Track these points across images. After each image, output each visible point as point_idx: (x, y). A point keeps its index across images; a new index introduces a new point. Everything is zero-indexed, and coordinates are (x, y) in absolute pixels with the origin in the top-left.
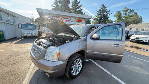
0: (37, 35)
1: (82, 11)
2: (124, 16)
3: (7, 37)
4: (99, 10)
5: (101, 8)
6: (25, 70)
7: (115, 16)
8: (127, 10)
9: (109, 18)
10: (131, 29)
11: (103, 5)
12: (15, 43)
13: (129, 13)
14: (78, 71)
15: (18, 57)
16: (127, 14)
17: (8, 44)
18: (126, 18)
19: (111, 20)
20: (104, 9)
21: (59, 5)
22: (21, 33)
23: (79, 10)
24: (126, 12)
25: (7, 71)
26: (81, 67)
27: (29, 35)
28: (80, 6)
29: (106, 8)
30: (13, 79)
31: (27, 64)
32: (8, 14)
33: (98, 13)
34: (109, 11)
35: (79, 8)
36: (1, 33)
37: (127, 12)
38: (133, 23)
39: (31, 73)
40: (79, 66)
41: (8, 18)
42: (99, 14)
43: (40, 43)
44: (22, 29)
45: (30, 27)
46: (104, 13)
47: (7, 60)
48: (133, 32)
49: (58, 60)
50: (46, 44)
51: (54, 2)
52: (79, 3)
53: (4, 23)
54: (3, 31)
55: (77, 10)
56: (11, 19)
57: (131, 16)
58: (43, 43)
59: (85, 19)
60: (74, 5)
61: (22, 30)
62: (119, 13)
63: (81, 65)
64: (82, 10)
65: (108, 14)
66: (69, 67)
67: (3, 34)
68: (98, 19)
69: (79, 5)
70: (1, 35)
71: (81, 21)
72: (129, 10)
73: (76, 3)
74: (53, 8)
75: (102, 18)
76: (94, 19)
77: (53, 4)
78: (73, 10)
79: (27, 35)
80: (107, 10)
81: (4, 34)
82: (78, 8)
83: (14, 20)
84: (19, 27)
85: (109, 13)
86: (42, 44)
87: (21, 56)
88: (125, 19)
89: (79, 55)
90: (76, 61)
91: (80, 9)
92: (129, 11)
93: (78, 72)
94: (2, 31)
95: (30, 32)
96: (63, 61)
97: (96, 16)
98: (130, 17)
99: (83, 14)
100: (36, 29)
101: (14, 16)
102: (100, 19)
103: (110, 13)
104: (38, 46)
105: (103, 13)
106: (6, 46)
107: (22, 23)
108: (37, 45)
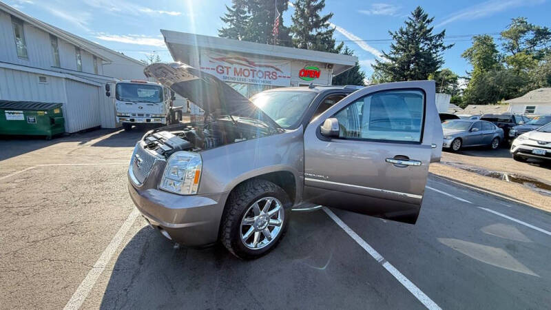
0: (164, 121)
1: (333, 38)
2: (510, 54)
3: (73, 124)
4: (402, 33)
5: (410, 25)
6: (111, 223)
7: (469, 55)
8: (523, 32)
9: (441, 62)
10: (530, 110)
11: (418, 14)
12: (95, 145)
13: (533, 43)
14: (270, 239)
15: (97, 186)
16: (522, 47)
17: (73, 145)
18: (514, 61)
19: (448, 73)
20: (422, 27)
21: (247, 14)
22: (116, 112)
23: (319, 34)
24: (517, 38)
25: (64, 221)
26: (278, 225)
27: (138, 120)
28: (326, 19)
29: (428, 22)
30: (77, 244)
31: (119, 208)
32: (78, 49)
33: (395, 43)
34: (441, 35)
35: (319, 27)
36: (57, 111)
37: (522, 40)
38: (545, 86)
39: (129, 233)
40: (272, 221)
41: (79, 62)
42: (398, 50)
43: (156, 142)
44: (118, 99)
45: (144, 93)
46: (421, 45)
47: (67, 192)
48: (533, 121)
49: (195, 193)
50: (170, 144)
51: (231, 5)
52: (321, 6)
53: (66, 79)
54: (61, 104)
55: (314, 32)
56: (89, 66)
57: (540, 57)
58: (162, 143)
59: (330, 66)
60: (303, 15)
61: (117, 102)
62: (484, 41)
63: (280, 220)
64: (331, 31)
65: (436, 47)
66: (231, 218)
67: (61, 114)
68: (393, 69)
69: (322, 14)
70: (56, 118)
71: (317, 74)
72: (529, 28)
73: (309, 6)
74: (227, 26)
75: (410, 62)
76: (381, 67)
77: (228, 13)
78: (299, 33)
79: (133, 120)
80: (433, 33)
81: (64, 116)
82: (317, 25)
83: (96, 70)
84: (108, 95)
85: (441, 45)
86: (159, 144)
87: (106, 184)
88: (511, 67)
89: (270, 184)
90: (262, 205)
91: (323, 30)
92: (530, 35)
93: (266, 242)
94: (59, 106)
95: (141, 112)
96: (211, 196)
97: (387, 57)
98: (534, 58)
99: (336, 47)
100: (162, 101)
101: (96, 55)
102: (404, 66)
103: (445, 45)
104: (147, 150)
105: (418, 43)
106: (66, 153)
107: (118, 81)
108: (145, 147)
